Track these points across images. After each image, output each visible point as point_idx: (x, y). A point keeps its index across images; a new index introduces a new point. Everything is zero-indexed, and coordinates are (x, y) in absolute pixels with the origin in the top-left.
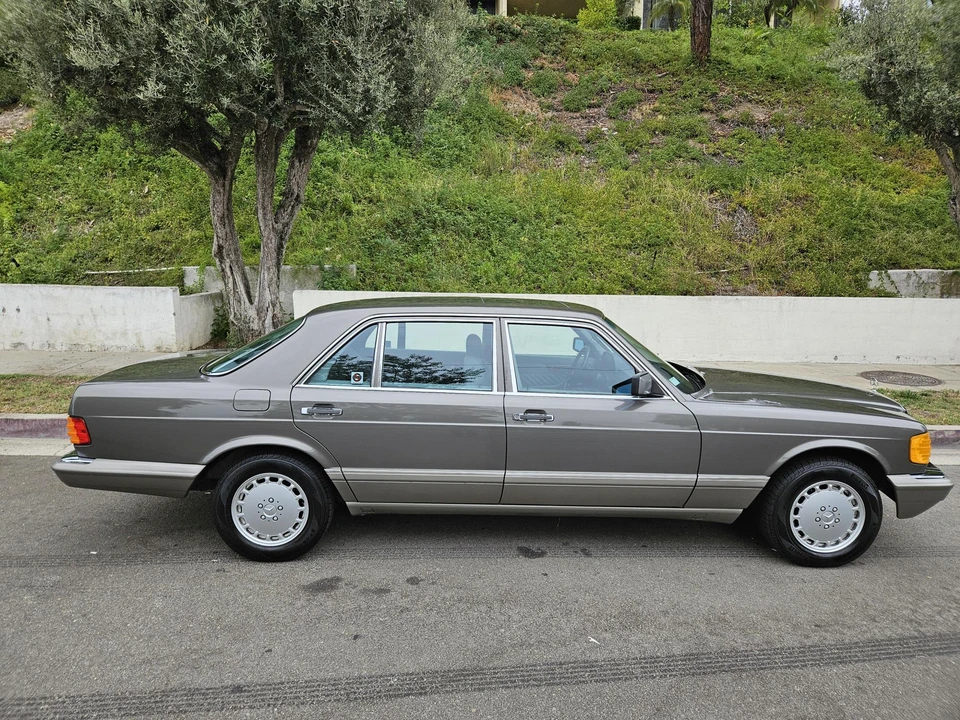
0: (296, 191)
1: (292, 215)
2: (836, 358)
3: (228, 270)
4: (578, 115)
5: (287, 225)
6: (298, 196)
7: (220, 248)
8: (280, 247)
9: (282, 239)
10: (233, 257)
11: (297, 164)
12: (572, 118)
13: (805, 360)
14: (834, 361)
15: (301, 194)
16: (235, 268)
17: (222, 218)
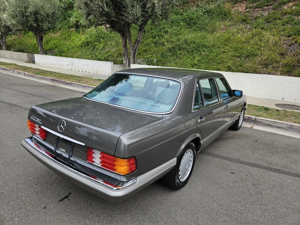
0: (138, 39)
1: (137, 45)
2: (283, 99)
3: (125, 59)
4: (261, 9)
5: (136, 48)
6: (139, 40)
7: (124, 53)
8: (134, 54)
9: (135, 51)
10: (126, 56)
11: (139, 32)
12: (258, 10)
13: (270, 98)
14: (282, 100)
15: (140, 40)
16: (127, 59)
17: (124, 46)
